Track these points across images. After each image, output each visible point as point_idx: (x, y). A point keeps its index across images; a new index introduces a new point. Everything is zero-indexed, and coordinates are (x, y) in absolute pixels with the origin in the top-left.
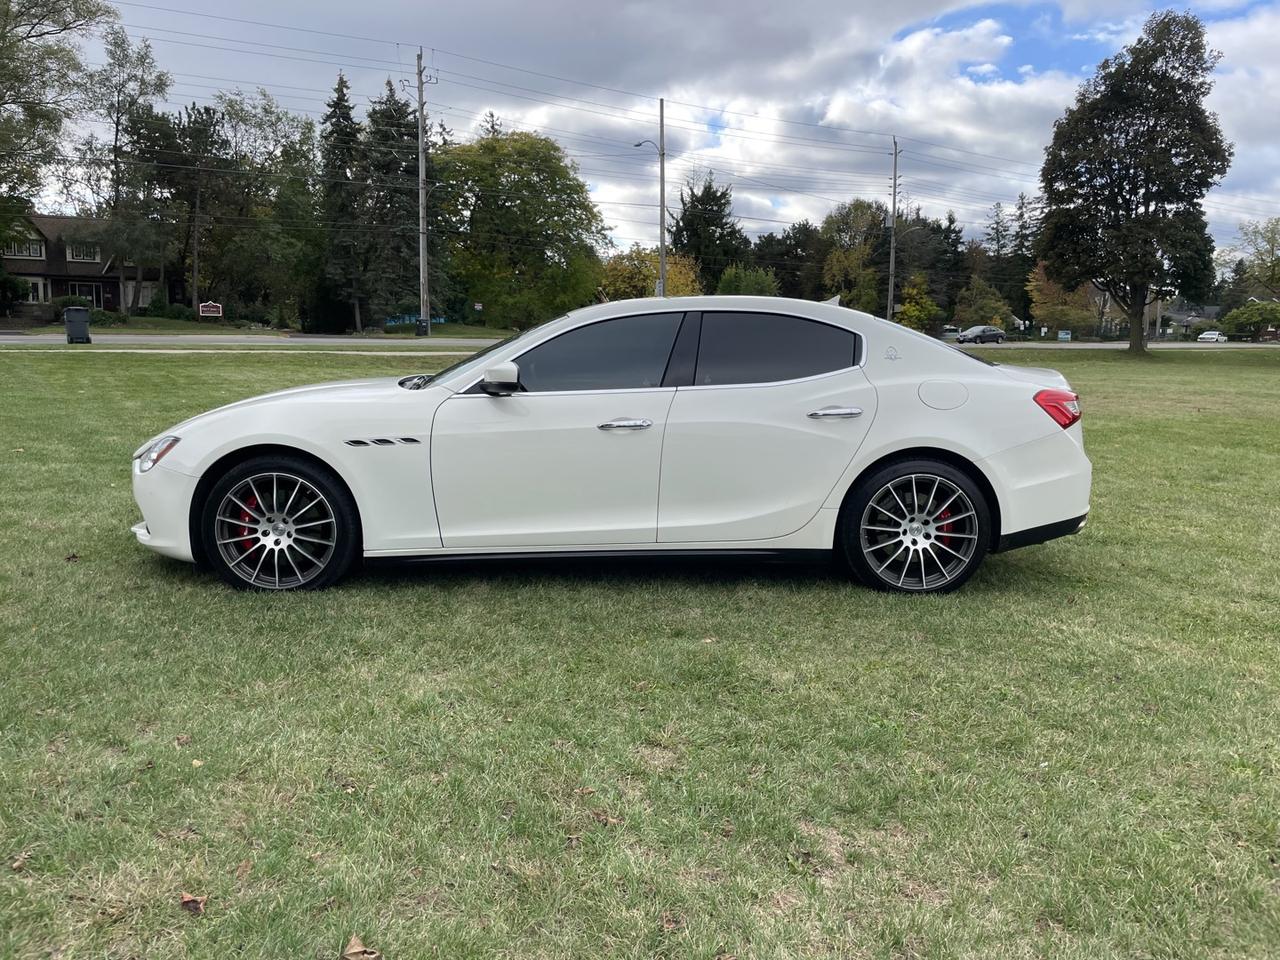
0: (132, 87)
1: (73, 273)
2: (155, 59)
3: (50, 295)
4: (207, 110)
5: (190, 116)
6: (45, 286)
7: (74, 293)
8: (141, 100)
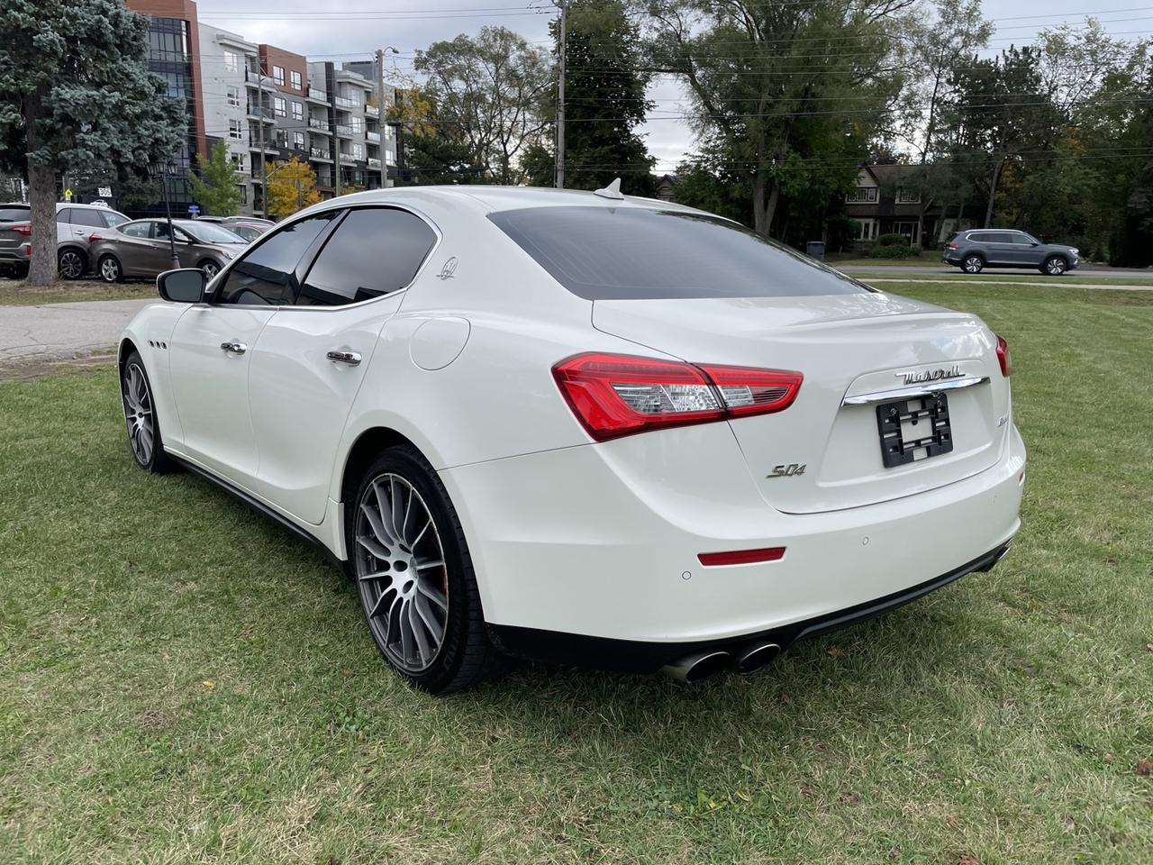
0: (957, 41)
1: (897, 214)
2: (982, 12)
3: (877, 234)
4: (1025, 50)
5: (1007, 59)
6: (875, 226)
7: (896, 231)
8: (962, 53)
